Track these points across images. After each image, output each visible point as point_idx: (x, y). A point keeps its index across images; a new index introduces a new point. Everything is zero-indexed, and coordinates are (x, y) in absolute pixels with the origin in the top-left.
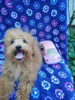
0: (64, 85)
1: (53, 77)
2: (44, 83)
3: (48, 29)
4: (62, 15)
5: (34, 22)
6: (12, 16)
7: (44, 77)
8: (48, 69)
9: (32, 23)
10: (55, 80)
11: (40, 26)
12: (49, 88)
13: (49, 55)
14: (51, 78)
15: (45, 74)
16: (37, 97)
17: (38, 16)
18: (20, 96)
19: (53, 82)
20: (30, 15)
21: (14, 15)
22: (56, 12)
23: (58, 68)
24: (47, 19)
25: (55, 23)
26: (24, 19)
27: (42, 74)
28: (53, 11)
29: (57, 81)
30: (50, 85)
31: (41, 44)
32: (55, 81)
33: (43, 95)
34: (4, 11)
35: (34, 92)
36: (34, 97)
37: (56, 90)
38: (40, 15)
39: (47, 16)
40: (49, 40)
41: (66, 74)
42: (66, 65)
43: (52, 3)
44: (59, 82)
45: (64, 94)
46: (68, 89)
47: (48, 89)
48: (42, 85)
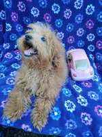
0: (94, 109)
1: (80, 97)
2: (68, 104)
3: (80, 32)
5: (62, 22)
6: (32, 13)
7: (69, 96)
8: (75, 86)
9: (59, 23)
10: (83, 100)
11: (69, 28)
12: (74, 110)
13: (79, 68)
14: (78, 98)
15: (70, 92)
16: (57, 119)
17: (68, 14)
18: (37, 115)
19: (80, 103)
20: (57, 12)
21: (35, 12)
22: (93, 7)
23: (89, 86)
24: (79, 19)
25: (90, 24)
26: (48, 18)
27: (67, 92)
28: (88, 7)
29: (84, 103)
30: (74, 106)
31: (69, 54)
32: (82, 103)
33: (65, 118)
34: (22, 7)
35: (53, 112)
36: (54, 119)
37: (82, 114)
38: (71, 12)
39: (80, 15)
40: (81, 48)
41: (98, 95)
42: (101, 84)
44: (87, 104)
45: (91, 120)
46: (99, 115)
47: (71, 111)
48: (66, 105)
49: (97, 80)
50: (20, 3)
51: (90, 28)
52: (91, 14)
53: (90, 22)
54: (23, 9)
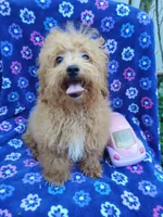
1: (126, 193)
2: (107, 209)
3: (115, 86)
4: (144, 58)
10: (131, 200)
14: (122, 196)
15: (108, 186)
19: (127, 204)
22: (132, 51)
24: (113, 67)
25: (129, 74)
28: (125, 50)
29: (134, 204)
30: (118, 212)
32: (131, 204)
34: (27, 53)
39: (114, 61)
41: (155, 187)
42: (157, 166)
43: (122, 35)
44: (139, 205)
48: (103, 212)
49: (150, 160)
50: (25, 48)
51: (130, 80)
52: (130, 59)
53: (129, 71)
54: (29, 55)
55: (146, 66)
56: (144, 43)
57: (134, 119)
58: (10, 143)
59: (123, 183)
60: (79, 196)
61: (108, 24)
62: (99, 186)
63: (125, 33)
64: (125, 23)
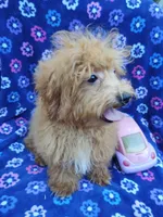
6: (44, 58)
7: (117, 203)
10: (143, 211)
15: (118, 195)
22: (142, 47)
25: (139, 73)
28: (135, 46)
34: (28, 50)
43: (132, 29)
50: (25, 44)
51: (139, 78)
52: (140, 56)
53: (138, 69)
54: (30, 52)
55: (157, 64)
56: (156, 39)
57: (142, 120)
58: (11, 148)
59: (134, 192)
60: (86, 206)
61: (116, 18)
62: (108, 195)
63: (136, 28)
64: (136, 17)
